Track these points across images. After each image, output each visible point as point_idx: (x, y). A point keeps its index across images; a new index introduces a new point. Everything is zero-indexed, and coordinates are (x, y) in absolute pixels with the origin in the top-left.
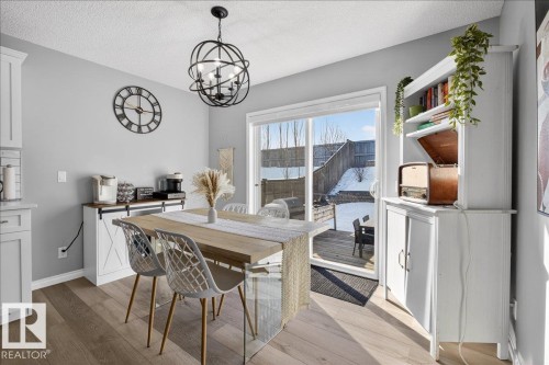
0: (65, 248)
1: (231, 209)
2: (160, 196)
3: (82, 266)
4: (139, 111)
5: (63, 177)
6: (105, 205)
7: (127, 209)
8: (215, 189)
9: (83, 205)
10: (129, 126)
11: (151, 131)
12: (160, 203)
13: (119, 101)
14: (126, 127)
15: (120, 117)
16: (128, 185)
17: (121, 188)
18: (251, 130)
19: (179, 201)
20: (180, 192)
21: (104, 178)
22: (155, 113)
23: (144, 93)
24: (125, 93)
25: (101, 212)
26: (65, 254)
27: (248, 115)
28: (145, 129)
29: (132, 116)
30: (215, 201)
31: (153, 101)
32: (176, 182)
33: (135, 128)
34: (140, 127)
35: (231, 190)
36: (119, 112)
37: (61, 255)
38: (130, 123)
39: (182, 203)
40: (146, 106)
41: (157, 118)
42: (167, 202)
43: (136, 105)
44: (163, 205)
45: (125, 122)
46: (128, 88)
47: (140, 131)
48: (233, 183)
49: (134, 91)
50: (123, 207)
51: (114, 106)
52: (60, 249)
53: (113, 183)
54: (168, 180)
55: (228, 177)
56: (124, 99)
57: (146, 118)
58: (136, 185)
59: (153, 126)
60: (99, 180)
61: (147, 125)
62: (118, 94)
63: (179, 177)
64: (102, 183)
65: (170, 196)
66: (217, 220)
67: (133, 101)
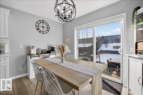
0: (22, 67)
1: (69, 57)
2: (49, 52)
3: (27, 72)
4: (43, 27)
5: (21, 46)
6: (33, 55)
7: (39, 56)
8: (63, 51)
9: (27, 54)
10: (40, 32)
11: (46, 33)
12: (49, 54)
13: (37, 25)
14: (39, 32)
15: (38, 29)
16: (40, 49)
17: (38, 50)
18: (75, 32)
19: (54, 54)
20: (54, 51)
21: (33, 47)
22: (47, 28)
23: (45, 22)
24: (39, 22)
25: (31, 57)
26: (22, 69)
27: (74, 27)
28: (45, 33)
29: (41, 29)
30: (64, 55)
31: (47, 24)
32: (53, 48)
33: (42, 32)
34: (43, 32)
35: (69, 51)
36: (37, 28)
37: (21, 69)
38: (41, 31)
39: (55, 54)
40: (45, 26)
41: (48, 29)
42: (50, 54)
43: (42, 26)
44: (49, 55)
45: (39, 30)
46: (40, 21)
47: (43, 33)
48: (70, 49)
49: (41, 21)
50: (38, 55)
51: (36, 26)
52: (21, 67)
53: (35, 48)
54: (51, 47)
55: (68, 47)
56: (39, 24)
57: (45, 29)
58: (42, 49)
59: (47, 32)
60: (31, 47)
61: (45, 31)
62: (37, 23)
63: (54, 46)
64: (32, 48)
65: (51, 52)
66: (64, 61)
67: (41, 25)
